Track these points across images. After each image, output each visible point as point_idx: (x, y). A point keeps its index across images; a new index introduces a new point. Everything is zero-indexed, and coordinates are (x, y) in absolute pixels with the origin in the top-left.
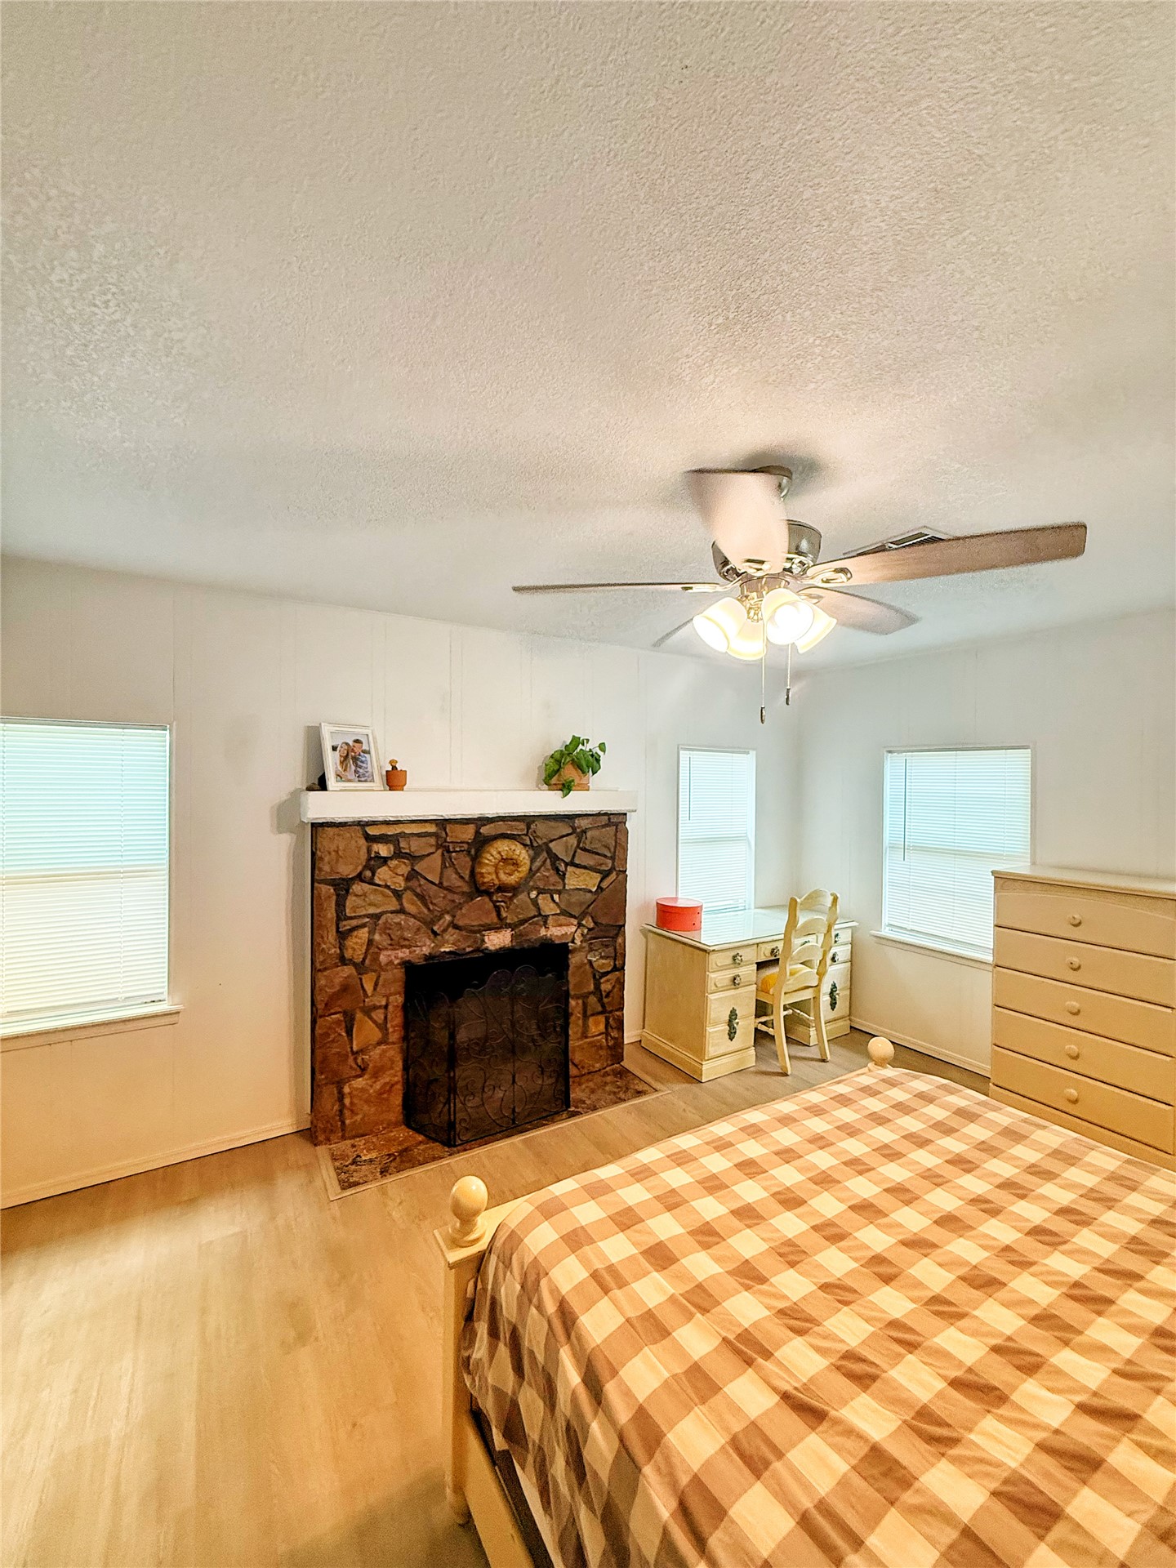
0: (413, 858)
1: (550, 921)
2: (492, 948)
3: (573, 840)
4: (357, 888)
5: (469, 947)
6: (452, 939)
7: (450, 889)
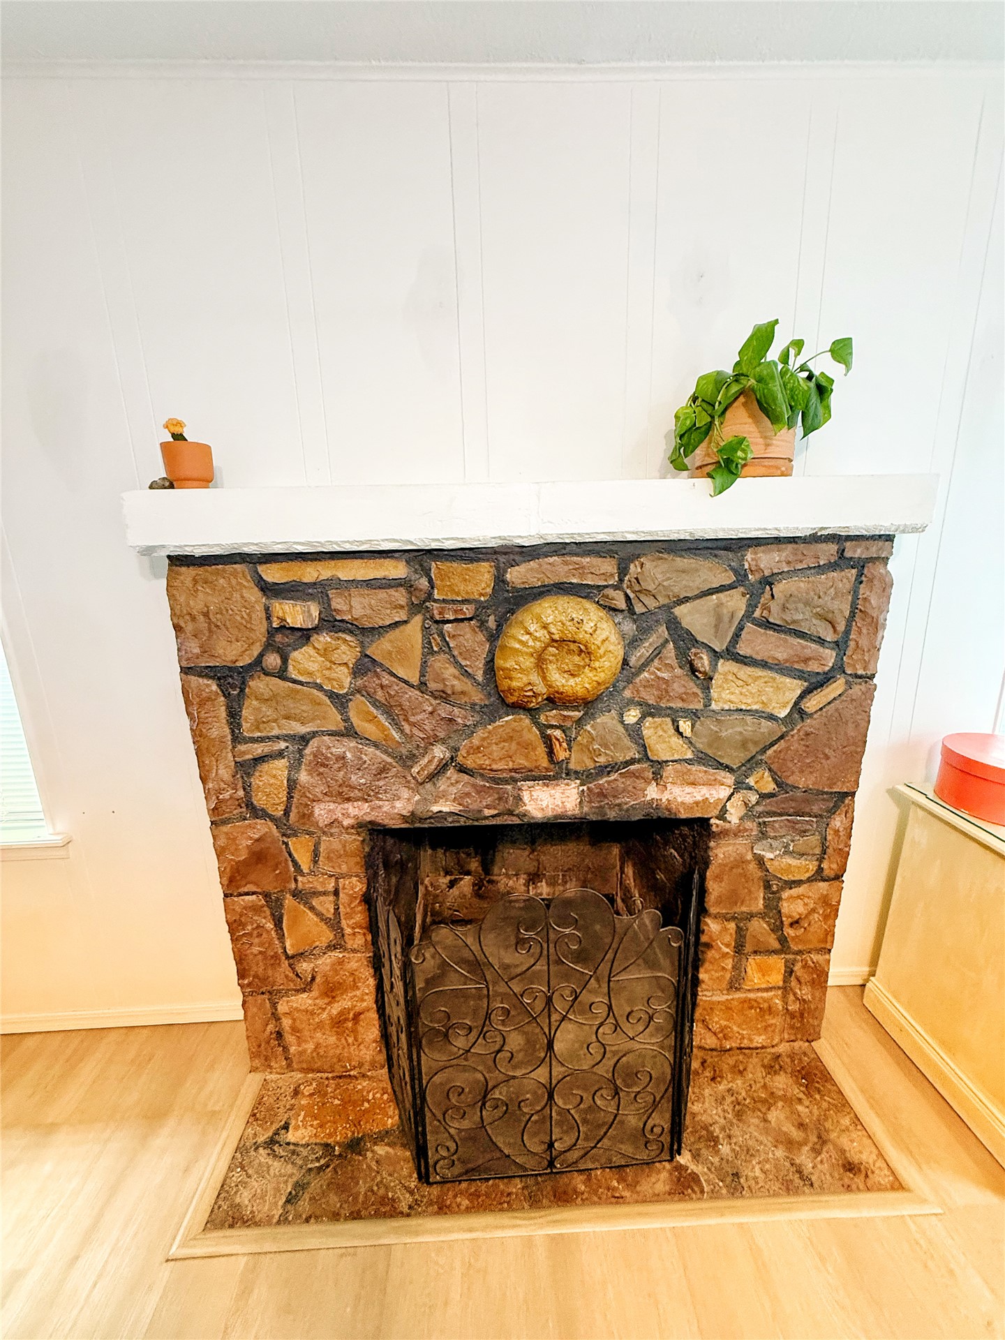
0: (365, 632)
1: (669, 771)
2: (536, 815)
3: (736, 602)
4: (259, 685)
5: (488, 807)
6: (453, 791)
7: (443, 696)
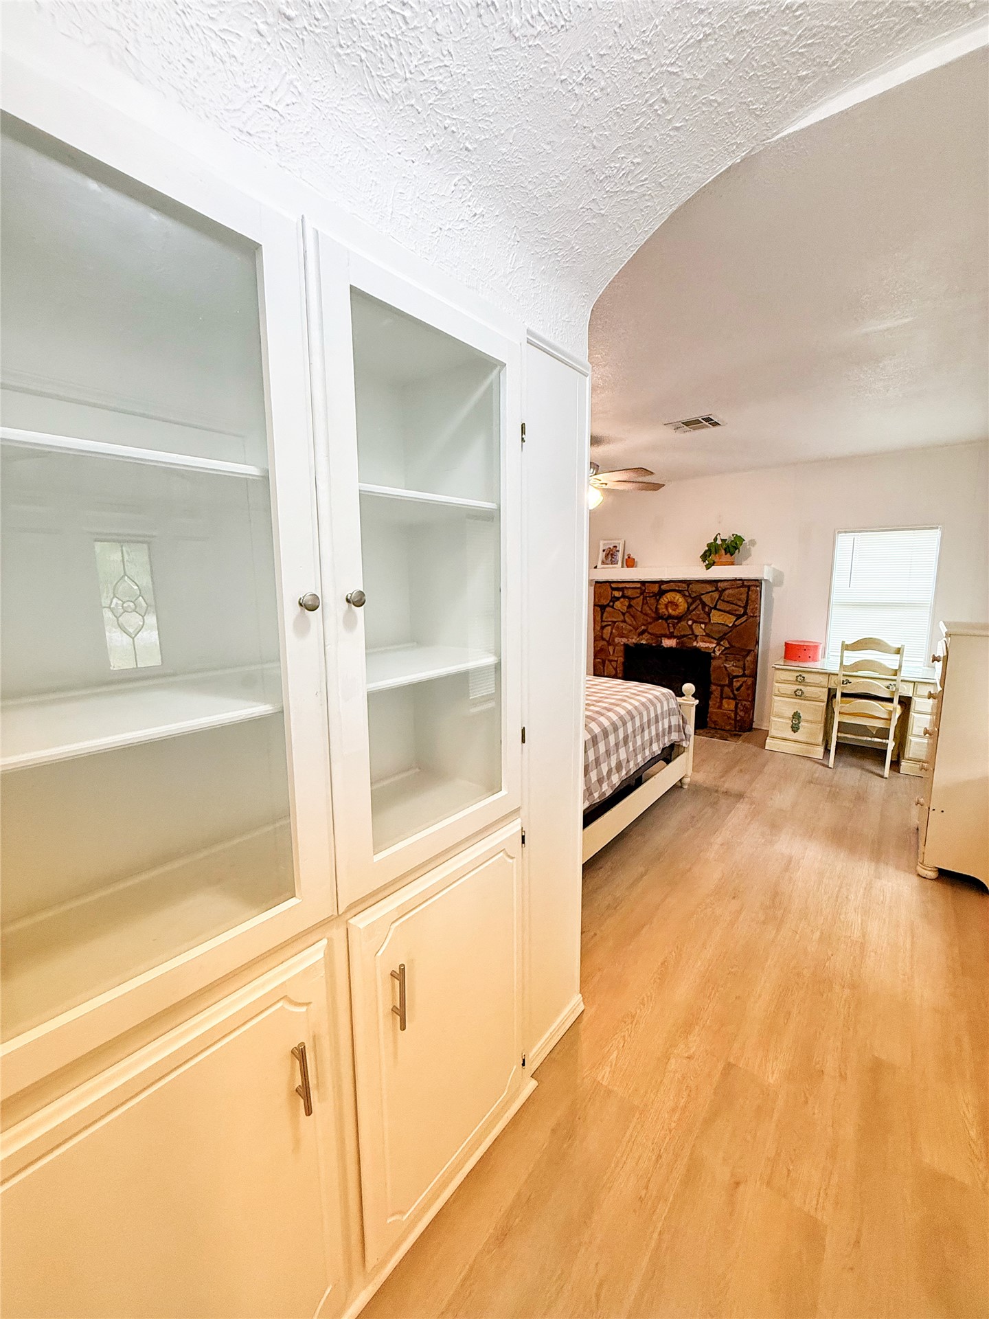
0: (630, 599)
1: (699, 637)
2: (665, 646)
3: (716, 595)
4: (607, 609)
5: (655, 643)
6: (646, 638)
7: (646, 614)
